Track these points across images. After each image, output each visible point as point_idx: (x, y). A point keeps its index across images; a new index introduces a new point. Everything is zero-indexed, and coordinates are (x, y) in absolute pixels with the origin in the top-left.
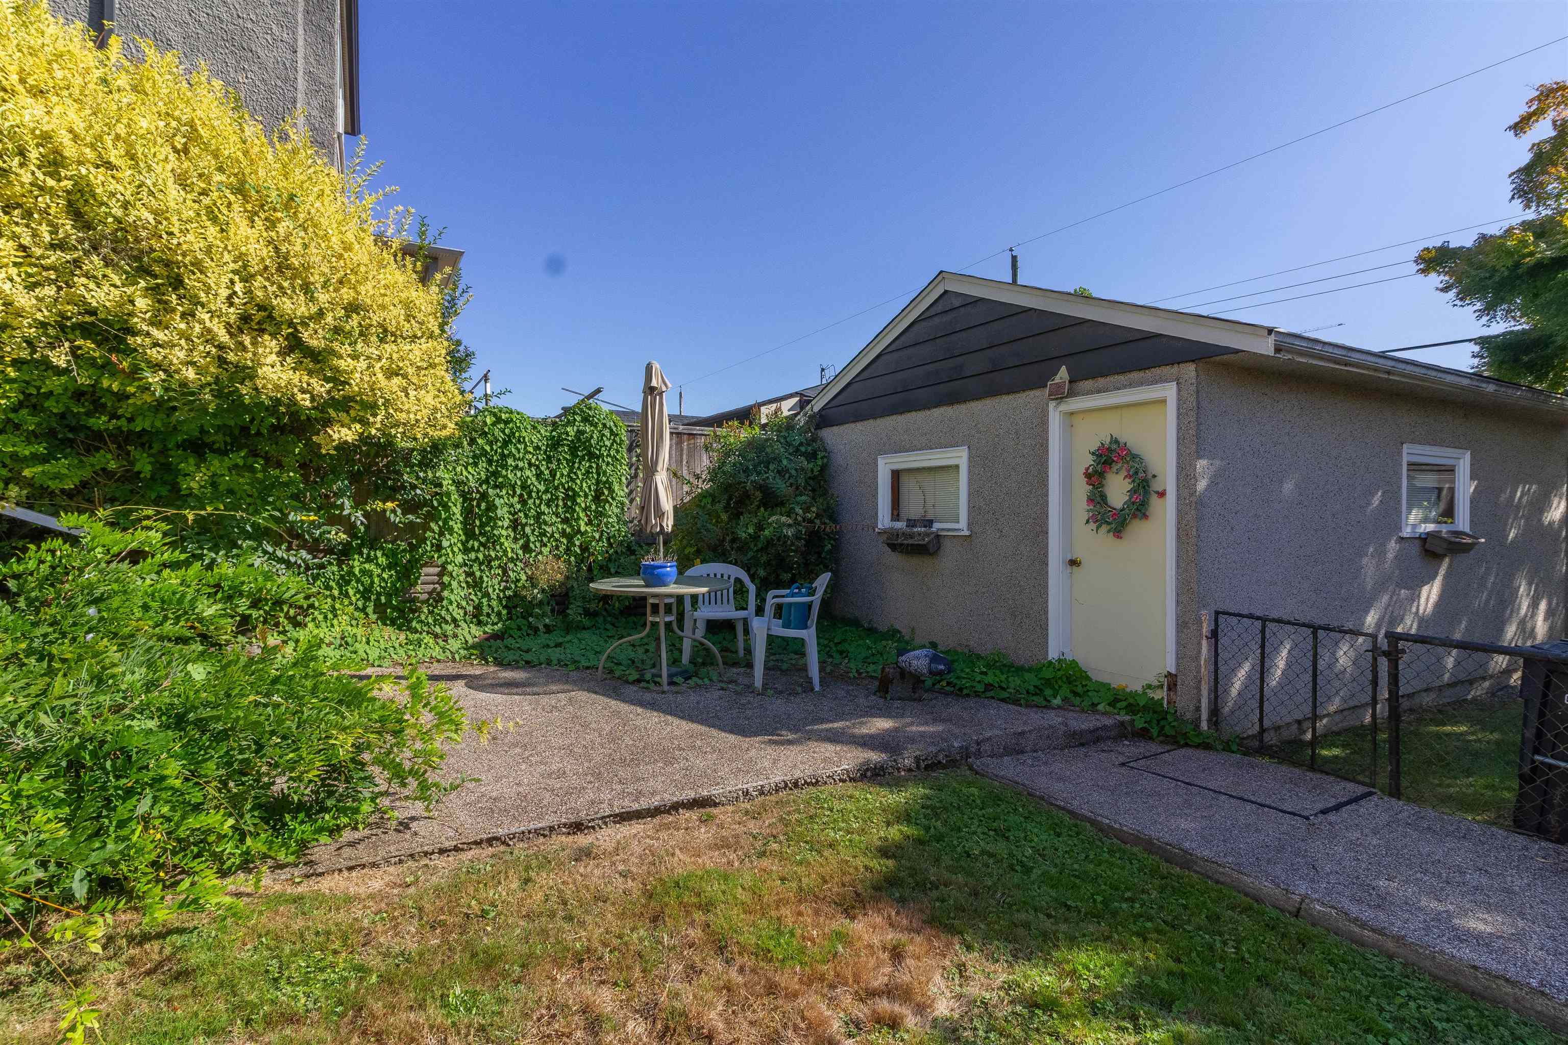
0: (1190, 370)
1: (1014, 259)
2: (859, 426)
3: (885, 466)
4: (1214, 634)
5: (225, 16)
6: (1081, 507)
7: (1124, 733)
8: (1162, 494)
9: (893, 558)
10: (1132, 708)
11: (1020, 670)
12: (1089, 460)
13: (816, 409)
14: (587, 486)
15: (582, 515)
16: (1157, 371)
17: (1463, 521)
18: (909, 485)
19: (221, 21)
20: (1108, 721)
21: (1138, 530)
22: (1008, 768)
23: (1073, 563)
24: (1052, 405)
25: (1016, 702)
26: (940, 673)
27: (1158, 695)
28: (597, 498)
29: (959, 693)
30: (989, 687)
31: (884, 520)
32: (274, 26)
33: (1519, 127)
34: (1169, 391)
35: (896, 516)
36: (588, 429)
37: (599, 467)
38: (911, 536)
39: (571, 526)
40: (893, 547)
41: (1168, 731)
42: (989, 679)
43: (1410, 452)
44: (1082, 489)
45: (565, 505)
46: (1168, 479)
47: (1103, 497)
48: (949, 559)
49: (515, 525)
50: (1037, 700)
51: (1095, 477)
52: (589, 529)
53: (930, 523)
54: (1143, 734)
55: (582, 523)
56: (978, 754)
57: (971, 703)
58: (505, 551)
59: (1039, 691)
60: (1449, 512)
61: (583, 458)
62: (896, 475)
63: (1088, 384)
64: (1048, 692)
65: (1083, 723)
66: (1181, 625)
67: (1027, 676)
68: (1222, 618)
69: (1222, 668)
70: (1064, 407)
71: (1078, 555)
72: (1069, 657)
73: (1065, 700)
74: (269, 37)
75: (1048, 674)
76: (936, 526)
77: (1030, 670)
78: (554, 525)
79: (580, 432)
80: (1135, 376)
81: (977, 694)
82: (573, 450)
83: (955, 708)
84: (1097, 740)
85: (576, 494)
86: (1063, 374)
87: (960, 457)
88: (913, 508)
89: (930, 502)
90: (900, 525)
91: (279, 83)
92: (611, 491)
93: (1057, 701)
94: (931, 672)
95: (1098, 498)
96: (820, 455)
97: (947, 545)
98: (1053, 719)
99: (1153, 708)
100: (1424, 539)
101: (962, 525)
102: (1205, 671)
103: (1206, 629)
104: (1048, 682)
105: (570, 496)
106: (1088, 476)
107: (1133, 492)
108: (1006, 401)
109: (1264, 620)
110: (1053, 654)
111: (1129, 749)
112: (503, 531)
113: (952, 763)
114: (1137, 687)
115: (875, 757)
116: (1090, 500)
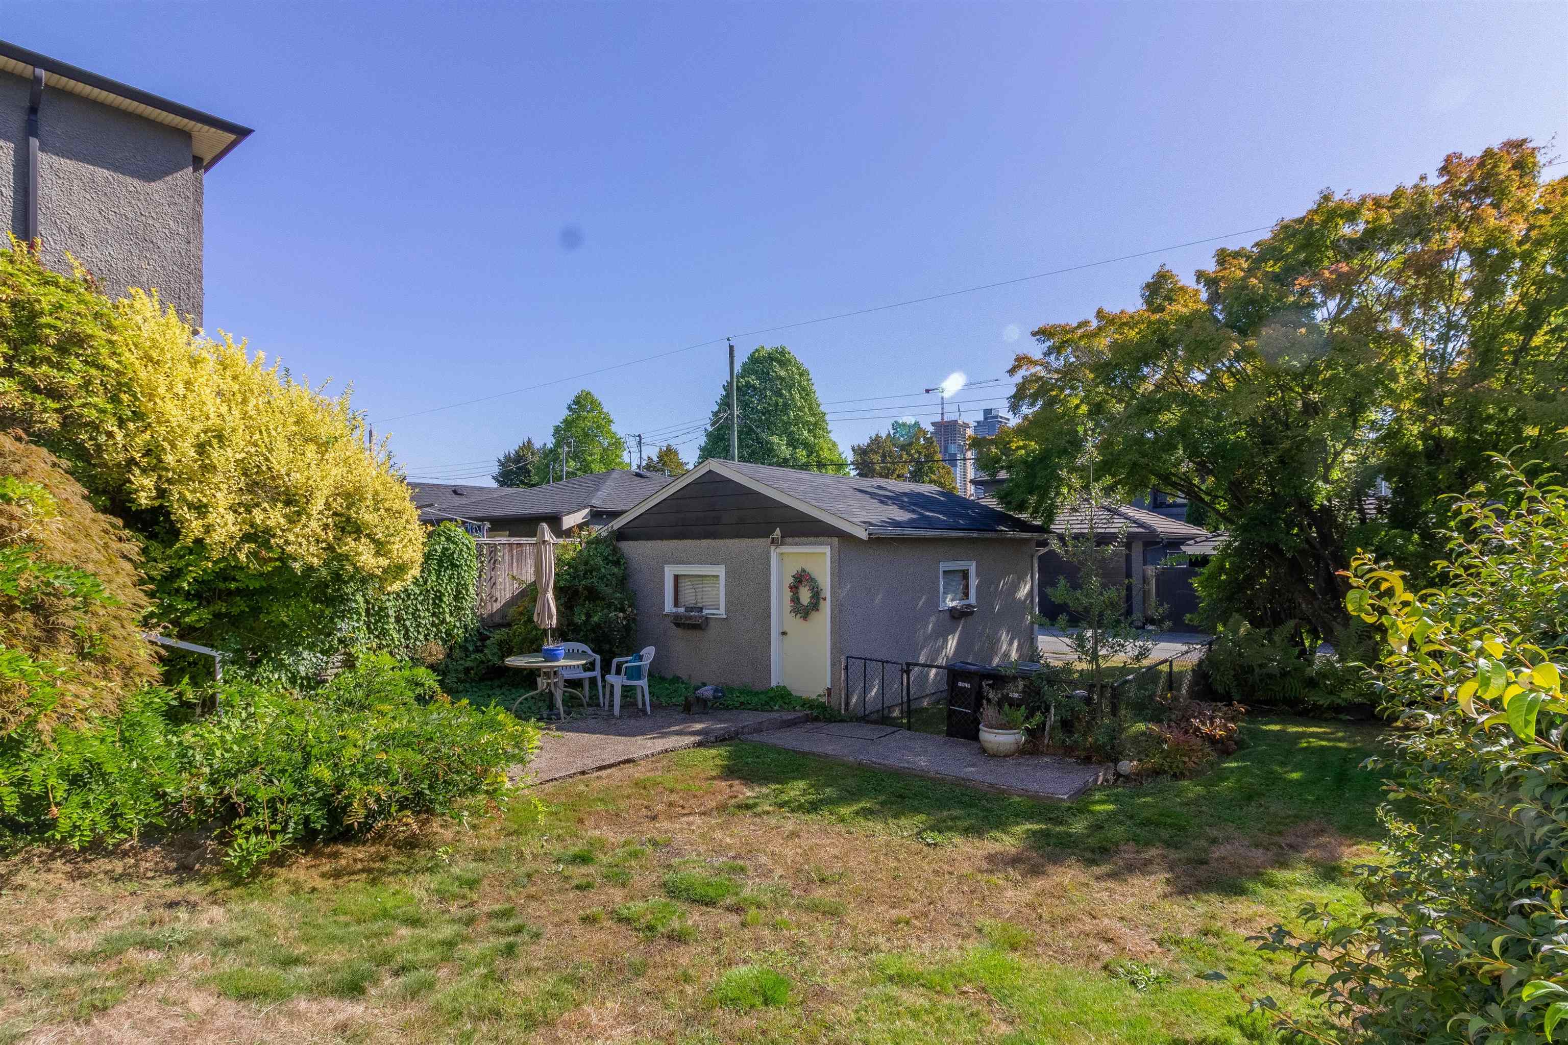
0: (835, 540)
1: (731, 348)
2: (650, 544)
3: (670, 572)
4: (847, 667)
5: (130, 215)
6: (788, 605)
7: (808, 719)
8: (825, 599)
9: (680, 632)
10: (811, 707)
11: (757, 694)
12: (791, 580)
13: (615, 528)
14: (451, 588)
15: (447, 610)
16: (822, 539)
17: (972, 600)
18: (684, 584)
19: (127, 218)
20: (800, 714)
21: (814, 616)
22: (756, 737)
23: (784, 633)
24: (772, 548)
25: (756, 710)
26: (720, 698)
27: (824, 699)
28: (456, 598)
29: (727, 708)
30: (742, 703)
31: (669, 607)
32: (171, 223)
33: (1012, 371)
34: (827, 550)
35: (676, 604)
36: (452, 546)
37: (459, 574)
38: (690, 618)
39: (438, 618)
40: (678, 625)
41: (828, 716)
42: (742, 700)
43: (944, 566)
44: (788, 594)
45: (434, 603)
46: (827, 593)
47: (798, 599)
48: (713, 631)
49: (398, 619)
50: (767, 707)
51: (794, 588)
52: (452, 619)
53: (701, 610)
54: (816, 719)
55: (447, 616)
56: (743, 733)
57: (734, 712)
58: (393, 640)
59: (767, 703)
60: (966, 595)
61: (447, 568)
62: (676, 577)
63: (789, 540)
64: (772, 703)
65: (790, 716)
66: (833, 665)
67: (761, 696)
68: (851, 661)
69: (851, 684)
70: (778, 550)
71: (785, 629)
72: (782, 684)
73: (780, 706)
74: (167, 231)
75: (771, 694)
76: (705, 612)
77: (762, 693)
78: (426, 618)
79: (445, 549)
80: (812, 539)
81: (736, 708)
82: (440, 563)
83: (727, 715)
84: (796, 724)
85: (443, 594)
86: (777, 533)
87: (720, 570)
88: (688, 598)
89: (699, 597)
90: (681, 610)
91: (176, 269)
92: (467, 590)
93: (776, 708)
94: (715, 698)
95: (796, 600)
96: (622, 562)
97: (712, 623)
98: (775, 715)
99: (822, 707)
100: (952, 610)
101: (722, 612)
102: (843, 685)
103: (843, 666)
104: (772, 698)
105: (439, 597)
106: (791, 588)
107: (812, 597)
108: (746, 543)
109: (865, 659)
110: (774, 684)
111: (809, 726)
112: (391, 626)
113: (731, 738)
114: (814, 697)
115: (698, 738)
116: (792, 600)
